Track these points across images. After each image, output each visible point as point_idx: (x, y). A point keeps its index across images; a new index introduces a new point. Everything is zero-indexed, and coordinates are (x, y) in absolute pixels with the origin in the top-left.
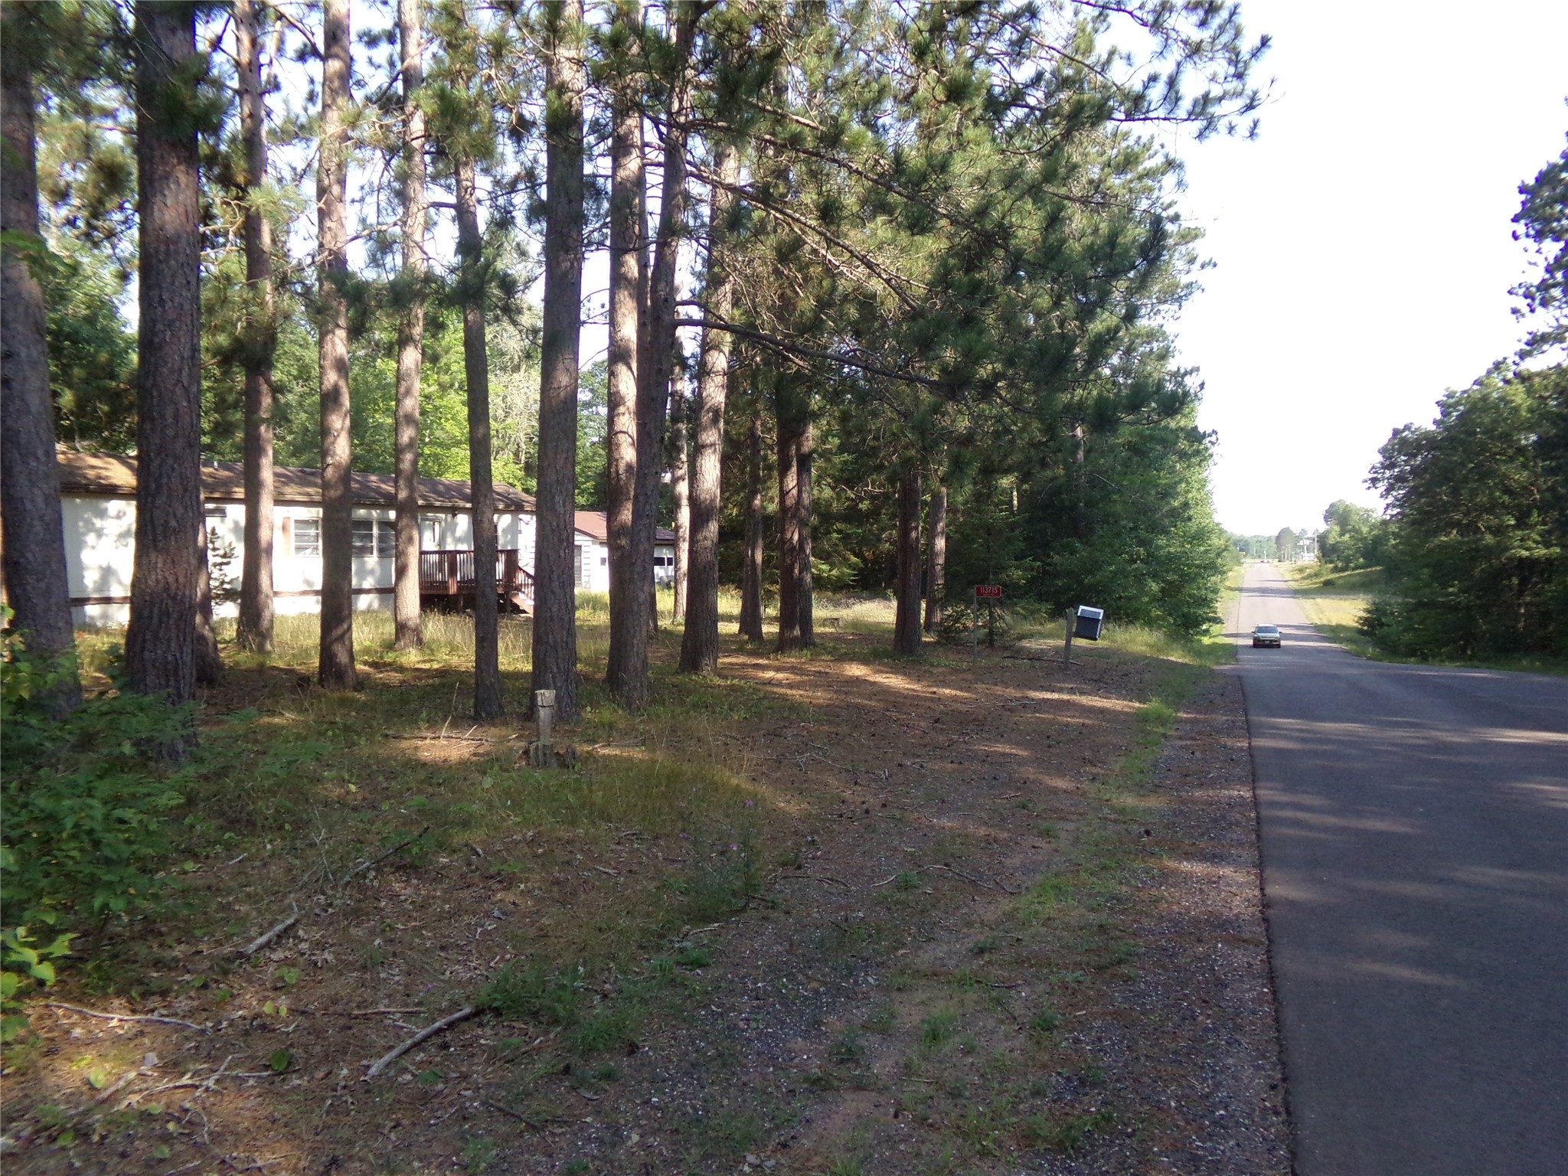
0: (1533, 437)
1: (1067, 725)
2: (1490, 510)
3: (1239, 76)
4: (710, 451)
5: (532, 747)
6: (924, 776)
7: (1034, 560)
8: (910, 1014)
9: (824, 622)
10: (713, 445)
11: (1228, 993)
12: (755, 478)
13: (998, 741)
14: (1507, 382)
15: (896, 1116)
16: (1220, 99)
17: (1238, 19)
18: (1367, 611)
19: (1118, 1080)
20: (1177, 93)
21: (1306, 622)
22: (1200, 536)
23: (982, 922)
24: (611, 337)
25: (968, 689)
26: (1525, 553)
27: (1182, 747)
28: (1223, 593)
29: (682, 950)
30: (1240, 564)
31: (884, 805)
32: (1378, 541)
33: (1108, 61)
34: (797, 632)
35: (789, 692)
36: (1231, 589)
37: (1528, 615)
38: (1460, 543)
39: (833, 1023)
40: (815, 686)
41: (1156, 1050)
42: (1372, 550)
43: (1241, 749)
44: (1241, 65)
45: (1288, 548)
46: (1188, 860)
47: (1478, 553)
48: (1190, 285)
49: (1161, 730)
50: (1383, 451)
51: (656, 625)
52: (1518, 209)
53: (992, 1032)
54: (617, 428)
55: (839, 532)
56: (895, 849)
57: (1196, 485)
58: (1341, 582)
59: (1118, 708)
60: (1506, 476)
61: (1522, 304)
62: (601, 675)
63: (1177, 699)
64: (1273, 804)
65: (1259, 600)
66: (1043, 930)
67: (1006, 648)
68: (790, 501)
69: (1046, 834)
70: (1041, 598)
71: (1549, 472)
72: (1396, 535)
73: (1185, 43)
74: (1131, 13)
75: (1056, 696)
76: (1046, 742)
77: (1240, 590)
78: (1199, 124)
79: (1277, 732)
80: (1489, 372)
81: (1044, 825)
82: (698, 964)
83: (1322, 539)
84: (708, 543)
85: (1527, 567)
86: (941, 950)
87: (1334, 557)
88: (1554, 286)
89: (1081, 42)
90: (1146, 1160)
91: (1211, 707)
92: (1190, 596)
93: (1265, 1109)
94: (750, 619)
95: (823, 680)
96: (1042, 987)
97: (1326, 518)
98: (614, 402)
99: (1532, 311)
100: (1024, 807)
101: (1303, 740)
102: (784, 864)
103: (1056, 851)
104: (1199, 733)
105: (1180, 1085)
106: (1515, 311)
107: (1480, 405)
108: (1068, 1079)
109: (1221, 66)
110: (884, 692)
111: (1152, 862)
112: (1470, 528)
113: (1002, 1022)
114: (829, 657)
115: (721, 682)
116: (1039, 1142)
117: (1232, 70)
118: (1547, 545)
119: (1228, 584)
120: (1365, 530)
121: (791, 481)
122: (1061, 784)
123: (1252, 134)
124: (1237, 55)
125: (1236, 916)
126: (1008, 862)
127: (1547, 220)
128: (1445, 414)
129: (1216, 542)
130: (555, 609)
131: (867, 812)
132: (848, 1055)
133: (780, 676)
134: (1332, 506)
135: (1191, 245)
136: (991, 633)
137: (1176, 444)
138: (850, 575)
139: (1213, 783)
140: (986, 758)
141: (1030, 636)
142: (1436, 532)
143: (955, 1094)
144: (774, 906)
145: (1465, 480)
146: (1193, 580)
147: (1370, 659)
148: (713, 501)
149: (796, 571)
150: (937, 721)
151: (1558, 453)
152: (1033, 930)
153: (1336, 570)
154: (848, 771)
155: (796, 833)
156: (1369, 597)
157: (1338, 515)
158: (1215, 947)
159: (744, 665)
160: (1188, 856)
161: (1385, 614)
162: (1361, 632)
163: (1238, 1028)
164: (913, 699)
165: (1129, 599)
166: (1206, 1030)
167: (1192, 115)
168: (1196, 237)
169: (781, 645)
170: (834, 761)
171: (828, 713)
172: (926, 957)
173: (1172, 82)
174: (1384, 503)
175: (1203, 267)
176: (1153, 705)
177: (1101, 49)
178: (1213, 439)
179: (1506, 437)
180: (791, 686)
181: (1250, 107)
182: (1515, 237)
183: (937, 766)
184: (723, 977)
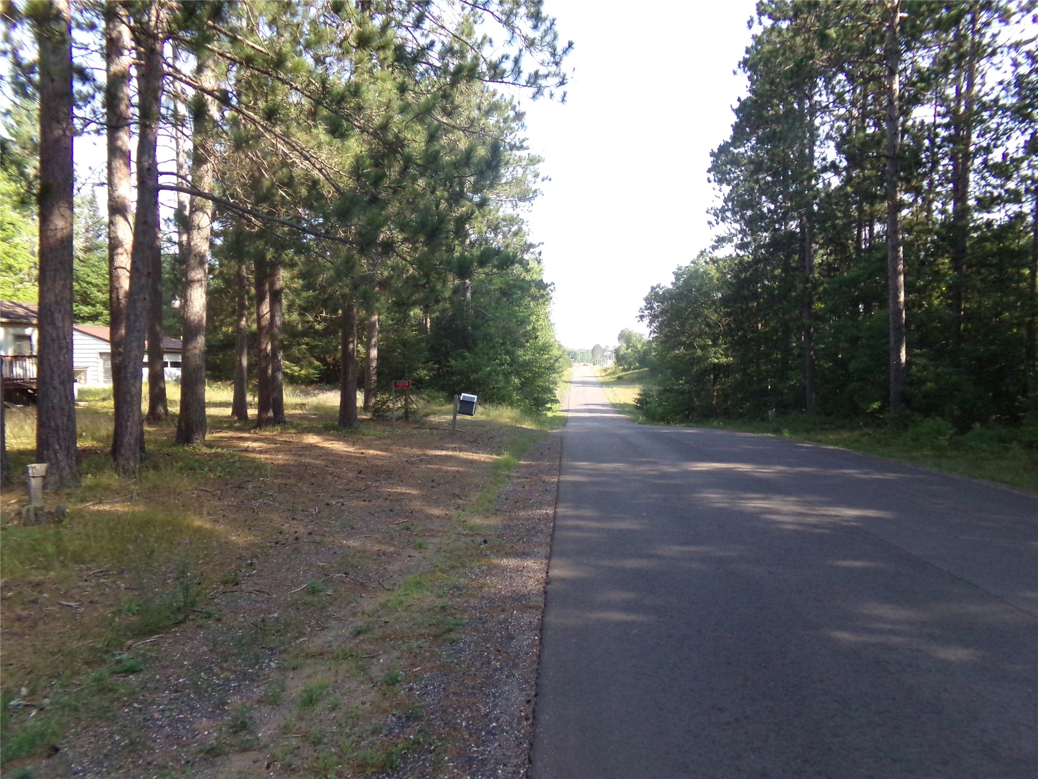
0: (720, 295)
1: (447, 472)
2: (700, 336)
3: (557, 64)
4: (197, 285)
5: (24, 510)
6: (343, 511)
7: (435, 364)
8: (296, 686)
9: (295, 407)
10: (199, 281)
11: (514, 642)
12: (242, 306)
13: (398, 485)
14: (706, 263)
15: (268, 767)
16: (546, 76)
17: (555, 28)
18: (640, 395)
19: (432, 714)
20: (519, 68)
21: (607, 402)
22: (545, 348)
23: (363, 613)
24: (110, 195)
25: (386, 450)
26: (716, 361)
27: (518, 483)
28: (561, 384)
29: (119, 662)
30: (571, 366)
31: (310, 533)
32: (646, 353)
33: (482, 43)
34: (271, 414)
35: (258, 456)
36: (566, 382)
37: (718, 396)
38: (685, 355)
39: (234, 700)
40: (277, 451)
41: (461, 688)
42: (643, 359)
43: (553, 483)
44: (557, 57)
45: (598, 357)
46: (506, 558)
47: (695, 361)
48: (535, 191)
49: (507, 473)
50: (646, 299)
51: (166, 411)
52: (710, 166)
53: (354, 691)
54: (116, 264)
55: (307, 344)
56: (311, 565)
57: (542, 317)
58: (626, 377)
59: (482, 459)
60: (706, 317)
61: (712, 219)
62: (109, 449)
63: (521, 452)
64: (565, 517)
65: (581, 389)
66: (404, 614)
67: (416, 422)
68: (265, 322)
69: (420, 547)
70: (442, 388)
71: (728, 315)
72: (655, 350)
73: (526, 38)
74: (492, 13)
75: (444, 453)
76: (431, 484)
77: (571, 382)
78: (533, 90)
79: (575, 471)
80: (698, 257)
81: (419, 540)
82: (133, 671)
83: (617, 351)
84: (197, 351)
85: (717, 368)
86: (329, 636)
87: (623, 362)
88: (728, 210)
89: (466, 28)
90: (437, 766)
91: (541, 457)
92: (538, 386)
93: (522, 717)
94: (239, 405)
95: (287, 447)
96: (396, 654)
97: (619, 339)
98: (114, 245)
99: (718, 223)
100: (408, 529)
101: (590, 475)
102: (225, 583)
103: (424, 558)
104: (530, 474)
105: (471, 710)
106: (710, 223)
107: (694, 275)
108: (400, 718)
109: (546, 56)
110: (328, 453)
111: (484, 561)
112: (690, 346)
113: (363, 683)
114: (294, 431)
115: (208, 451)
116: (369, 768)
117: (552, 59)
118: (727, 356)
119: (563, 378)
120: (639, 346)
121: (266, 308)
122: (436, 512)
123: (563, 100)
124: (555, 50)
125: (529, 592)
126: (390, 568)
127: (724, 173)
128: (677, 279)
129: (555, 352)
130: (56, 400)
131: (297, 539)
132: (241, 726)
133: (255, 445)
134: (622, 331)
135: (536, 166)
136: (406, 412)
137: (529, 290)
138: (314, 374)
139: (531, 507)
140: (388, 497)
141: (434, 413)
142: (673, 348)
143: (316, 743)
144: (209, 616)
145: (687, 318)
146: (540, 376)
147: (640, 423)
148: (200, 321)
149: (270, 371)
150: (360, 472)
151: (731, 304)
152: (397, 614)
153: (624, 370)
154: (288, 510)
155: (240, 558)
156: (641, 387)
157: (625, 337)
158: (512, 613)
159: (231, 438)
160: (507, 555)
161: (649, 397)
162: (636, 407)
163: (515, 666)
164: (346, 459)
165: (499, 389)
166: (496, 670)
167: (529, 83)
168: (539, 161)
169: (260, 423)
170: (280, 503)
171: (282, 470)
172: (317, 643)
173: (517, 61)
174: (648, 330)
175: (543, 180)
176: (505, 456)
177: (478, 36)
178: (552, 287)
179: (707, 294)
180: (261, 452)
181: (562, 83)
182: (709, 181)
183: (354, 503)
184: (151, 679)
